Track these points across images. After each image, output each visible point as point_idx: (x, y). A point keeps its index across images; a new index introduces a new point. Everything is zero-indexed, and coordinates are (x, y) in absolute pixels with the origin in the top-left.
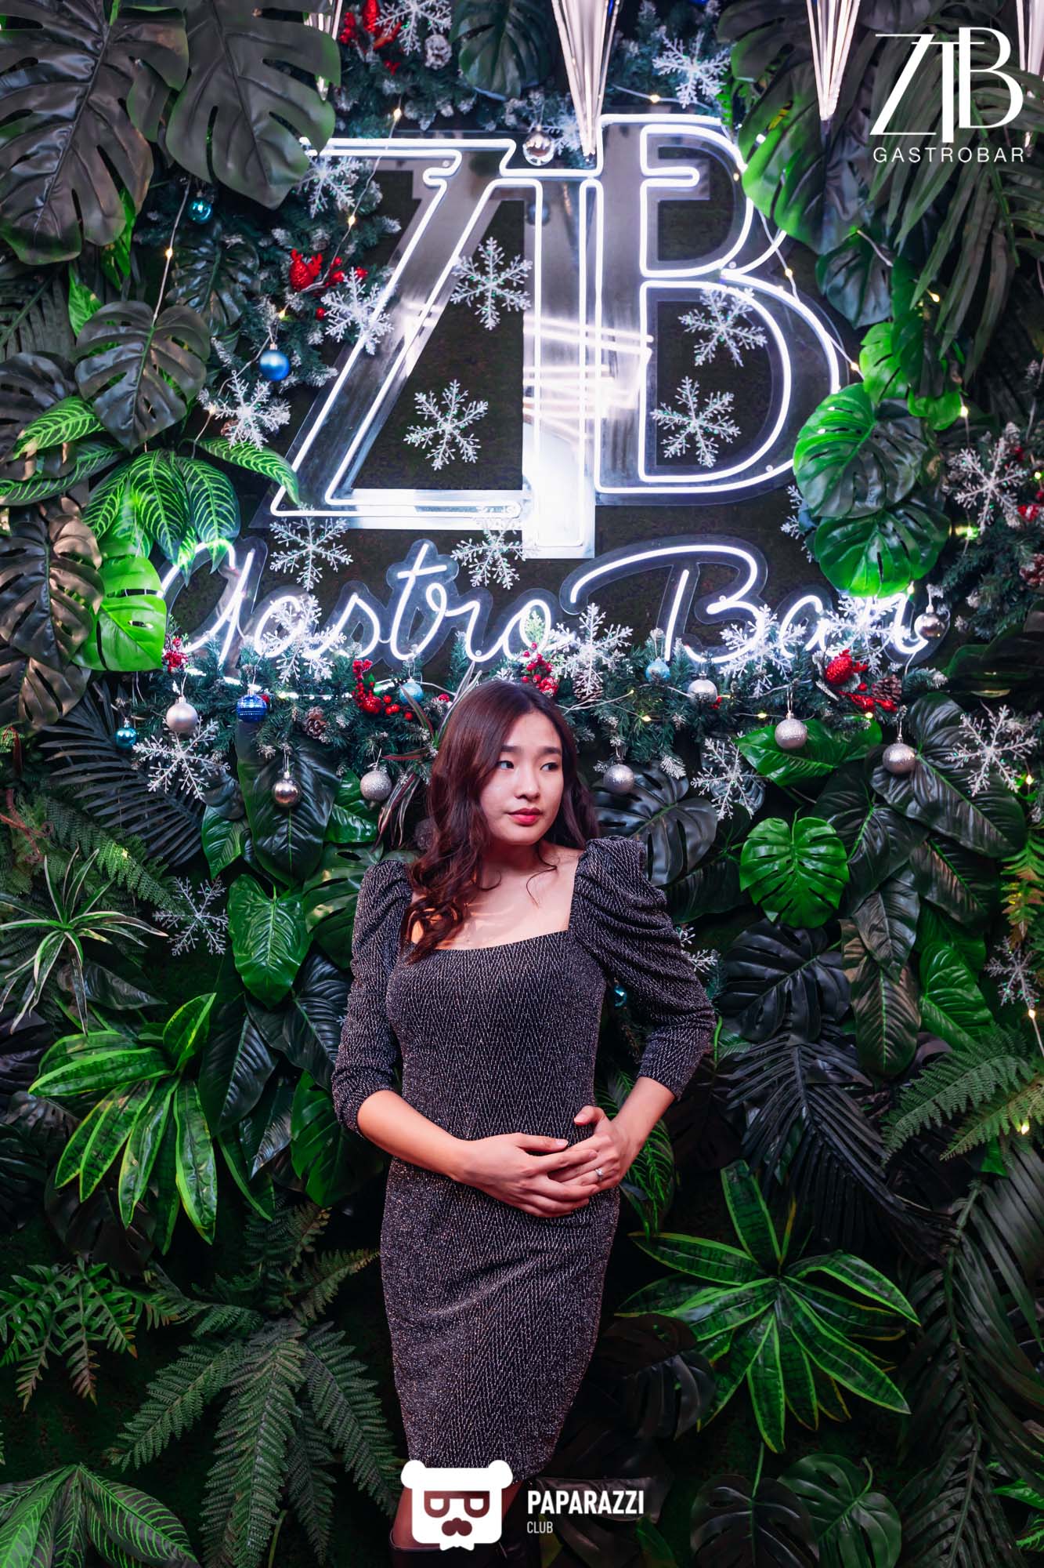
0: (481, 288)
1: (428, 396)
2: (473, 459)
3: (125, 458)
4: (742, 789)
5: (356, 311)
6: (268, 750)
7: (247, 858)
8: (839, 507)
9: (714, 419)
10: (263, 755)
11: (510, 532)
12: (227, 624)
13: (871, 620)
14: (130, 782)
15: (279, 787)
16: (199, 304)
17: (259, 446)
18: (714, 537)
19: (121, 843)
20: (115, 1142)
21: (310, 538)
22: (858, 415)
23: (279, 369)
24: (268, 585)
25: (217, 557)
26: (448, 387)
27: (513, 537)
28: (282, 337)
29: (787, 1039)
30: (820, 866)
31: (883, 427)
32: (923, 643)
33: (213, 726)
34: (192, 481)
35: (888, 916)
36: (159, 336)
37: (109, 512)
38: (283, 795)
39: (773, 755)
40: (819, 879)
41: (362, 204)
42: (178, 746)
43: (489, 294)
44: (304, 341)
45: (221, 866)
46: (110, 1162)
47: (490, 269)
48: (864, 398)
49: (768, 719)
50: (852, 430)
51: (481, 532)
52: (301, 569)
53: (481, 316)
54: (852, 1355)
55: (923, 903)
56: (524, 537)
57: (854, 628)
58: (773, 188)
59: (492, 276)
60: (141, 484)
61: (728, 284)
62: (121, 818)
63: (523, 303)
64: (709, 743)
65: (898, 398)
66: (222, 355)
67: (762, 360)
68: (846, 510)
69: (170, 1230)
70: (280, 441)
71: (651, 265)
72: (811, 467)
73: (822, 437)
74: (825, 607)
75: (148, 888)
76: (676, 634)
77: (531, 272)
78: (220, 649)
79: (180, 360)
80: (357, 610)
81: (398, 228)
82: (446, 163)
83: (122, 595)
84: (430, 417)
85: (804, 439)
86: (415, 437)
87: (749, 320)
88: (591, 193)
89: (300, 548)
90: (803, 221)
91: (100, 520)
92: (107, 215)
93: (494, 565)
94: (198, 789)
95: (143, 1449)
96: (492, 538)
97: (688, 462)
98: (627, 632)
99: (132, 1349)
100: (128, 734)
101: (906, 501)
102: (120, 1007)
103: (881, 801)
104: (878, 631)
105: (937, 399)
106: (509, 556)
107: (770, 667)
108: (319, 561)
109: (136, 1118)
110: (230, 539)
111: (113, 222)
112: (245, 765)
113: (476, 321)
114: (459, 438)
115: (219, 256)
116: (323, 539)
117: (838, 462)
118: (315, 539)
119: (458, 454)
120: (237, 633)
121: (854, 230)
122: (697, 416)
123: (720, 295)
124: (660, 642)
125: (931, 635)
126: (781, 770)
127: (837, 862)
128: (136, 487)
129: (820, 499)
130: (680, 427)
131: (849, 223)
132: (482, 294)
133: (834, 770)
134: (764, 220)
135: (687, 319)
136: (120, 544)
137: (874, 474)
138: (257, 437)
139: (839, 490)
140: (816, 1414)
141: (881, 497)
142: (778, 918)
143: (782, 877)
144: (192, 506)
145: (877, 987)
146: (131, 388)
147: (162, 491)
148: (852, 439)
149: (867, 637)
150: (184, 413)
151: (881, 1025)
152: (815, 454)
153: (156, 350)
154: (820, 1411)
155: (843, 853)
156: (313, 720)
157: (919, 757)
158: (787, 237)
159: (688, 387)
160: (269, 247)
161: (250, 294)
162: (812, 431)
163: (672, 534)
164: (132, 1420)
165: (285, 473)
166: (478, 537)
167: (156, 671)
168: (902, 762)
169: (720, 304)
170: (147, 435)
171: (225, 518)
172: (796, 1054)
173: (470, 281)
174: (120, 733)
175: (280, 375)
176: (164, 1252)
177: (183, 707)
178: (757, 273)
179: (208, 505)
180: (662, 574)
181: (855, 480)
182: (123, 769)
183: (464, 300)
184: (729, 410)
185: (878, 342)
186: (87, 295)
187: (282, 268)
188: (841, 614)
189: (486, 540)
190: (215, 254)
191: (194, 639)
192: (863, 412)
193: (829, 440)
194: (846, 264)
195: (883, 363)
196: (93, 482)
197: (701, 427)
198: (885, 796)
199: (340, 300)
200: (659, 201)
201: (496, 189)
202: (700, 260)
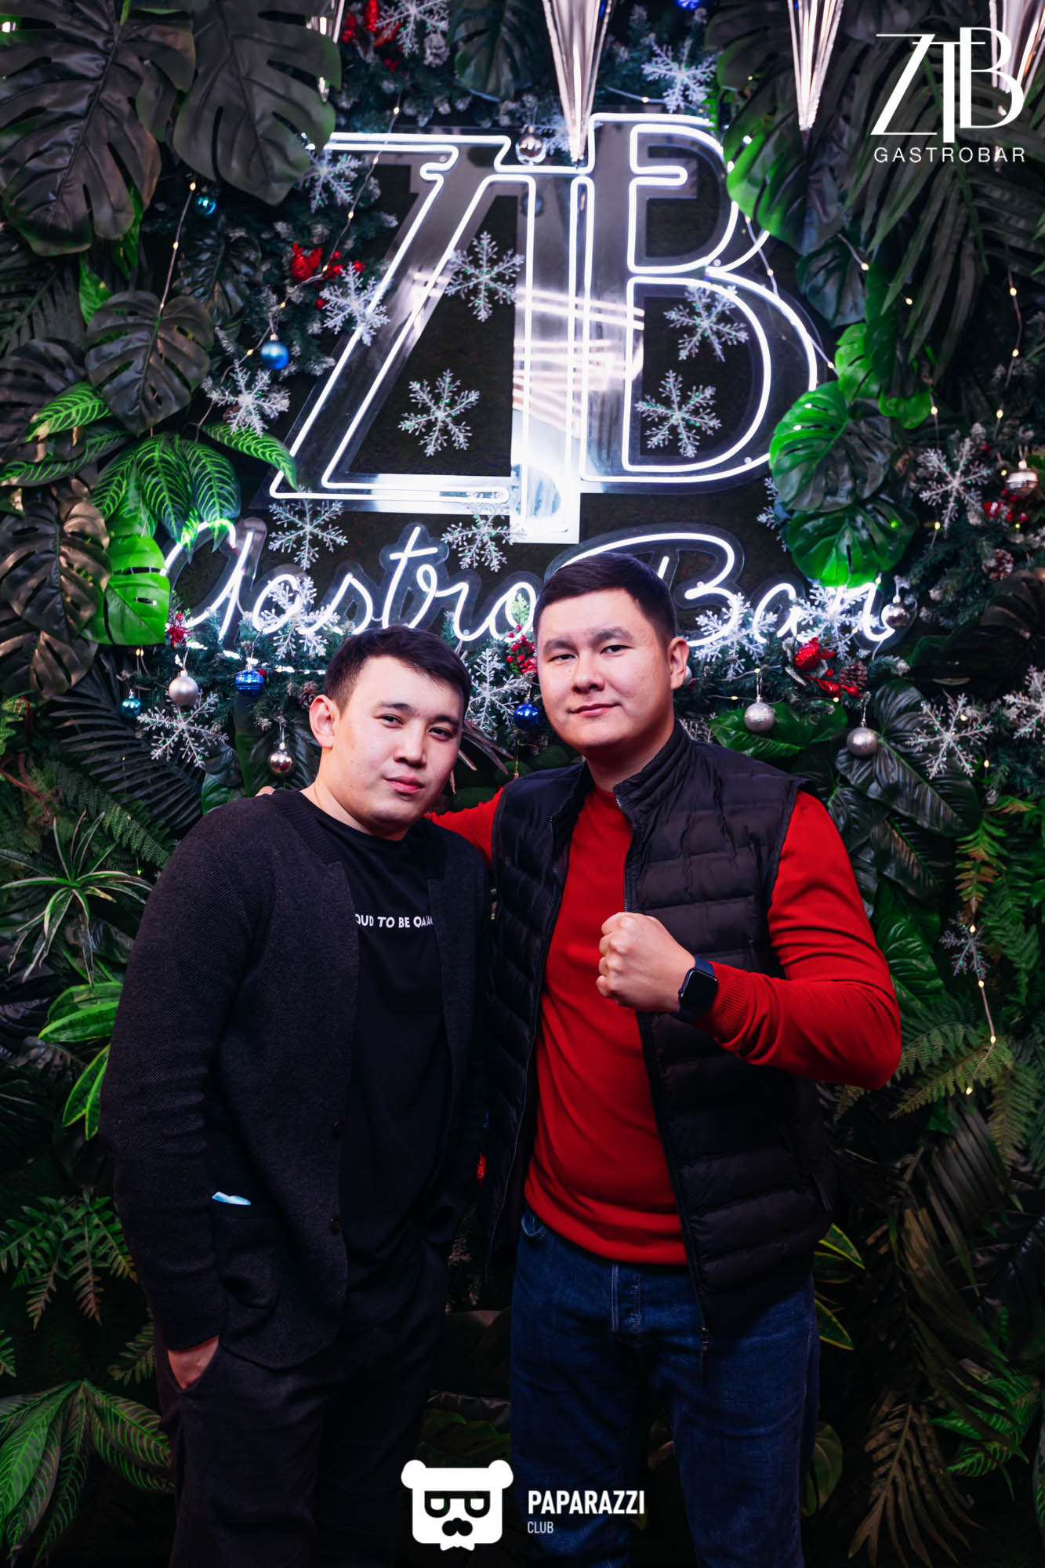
0: (475, 281)
1: (422, 385)
2: (464, 446)
3: (132, 442)
5: (354, 304)
6: (265, 722)
8: (812, 501)
9: (695, 412)
10: (260, 727)
11: (498, 517)
12: (227, 600)
13: (840, 609)
14: (135, 750)
15: (274, 758)
16: (203, 294)
17: (259, 432)
18: (693, 525)
19: (125, 807)
21: (308, 519)
22: (832, 412)
23: (278, 359)
24: (267, 563)
25: (219, 536)
26: (442, 376)
27: (502, 521)
28: (282, 329)
31: (856, 424)
32: (890, 632)
33: (213, 698)
34: (195, 464)
36: (165, 326)
37: (116, 493)
38: (277, 764)
39: (742, 736)
41: (361, 199)
42: (180, 717)
43: (482, 287)
44: (303, 330)
47: (483, 263)
48: (838, 396)
49: (739, 702)
50: (826, 427)
51: (470, 517)
52: (298, 549)
53: (474, 308)
55: (881, 878)
56: (511, 522)
57: (824, 616)
58: (756, 191)
59: (485, 269)
60: (147, 467)
61: (713, 281)
62: (125, 784)
63: (514, 296)
65: (871, 397)
66: (225, 343)
68: (817, 504)
70: (280, 427)
71: (639, 262)
72: (787, 462)
73: (798, 432)
74: (799, 594)
75: (150, 849)
77: (523, 266)
78: (220, 624)
79: (185, 349)
80: (351, 590)
81: (395, 223)
82: (442, 158)
83: (128, 572)
84: (424, 404)
85: (779, 436)
86: (409, 425)
87: (732, 316)
89: (298, 529)
90: (785, 222)
91: (108, 501)
92: (117, 210)
93: (482, 548)
94: (198, 757)
95: (144, 1366)
96: (481, 522)
97: (670, 453)
100: (133, 705)
101: (874, 496)
103: (845, 782)
104: (847, 620)
105: (908, 398)
106: (497, 539)
107: (742, 652)
108: (316, 541)
110: (231, 519)
111: (122, 217)
112: (242, 736)
113: (470, 313)
114: (451, 426)
115: (223, 247)
116: (320, 521)
117: (810, 459)
118: (312, 520)
119: (450, 441)
120: (236, 609)
121: (833, 232)
122: (680, 408)
125: (898, 624)
128: (142, 470)
129: (793, 493)
130: (663, 419)
131: (829, 227)
132: (476, 286)
133: (801, 752)
134: (748, 221)
135: (673, 315)
136: (127, 524)
137: (846, 469)
138: (257, 424)
139: (812, 485)
141: (852, 492)
144: (195, 489)
146: (138, 376)
147: (166, 474)
148: (826, 436)
149: (837, 625)
150: (189, 401)
152: (790, 450)
153: (161, 339)
156: (307, 694)
157: (882, 740)
158: (770, 238)
159: (671, 380)
160: (272, 238)
161: (253, 285)
162: (788, 426)
163: (653, 522)
164: (133, 1340)
165: (283, 459)
166: (468, 521)
167: (161, 645)
168: (865, 745)
170: (152, 421)
171: (226, 499)
173: (464, 274)
174: (125, 704)
175: (279, 365)
177: (184, 680)
179: (211, 488)
181: (826, 476)
182: (127, 738)
183: (458, 292)
184: (711, 403)
185: (853, 343)
186: (97, 284)
187: (284, 260)
188: (812, 602)
189: (475, 524)
190: (219, 246)
191: (195, 614)
192: (837, 409)
193: (805, 436)
194: (826, 265)
195: (857, 363)
196: (101, 463)
197: (683, 419)
198: (849, 777)
199: (339, 293)
200: (647, 198)
201: (491, 185)
202: (686, 257)
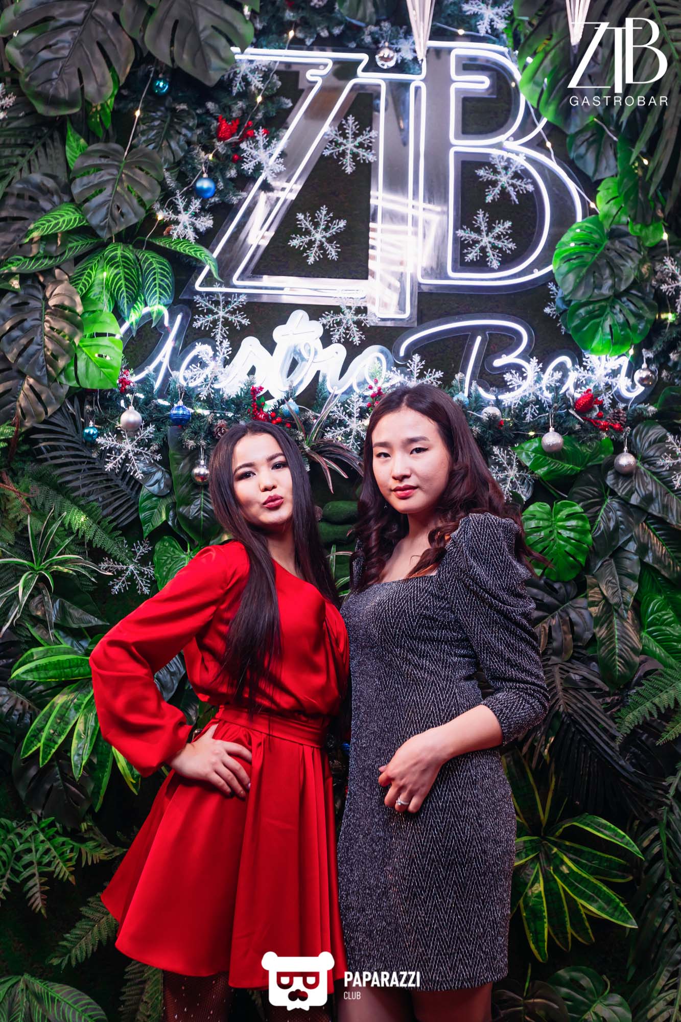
0: (343, 147)
1: (305, 216)
2: (335, 258)
3: (100, 246)
4: (518, 483)
5: (261, 155)
6: (191, 443)
7: (170, 523)
8: (584, 293)
9: (498, 237)
10: (186, 448)
11: (359, 307)
12: (161, 364)
13: (605, 373)
14: (91, 466)
15: (196, 471)
16: (154, 148)
17: (192, 240)
18: (497, 315)
19: (82, 508)
20: (67, 723)
21: (221, 307)
22: (596, 236)
23: (208, 190)
24: (190, 337)
25: (156, 318)
26: (319, 210)
27: (361, 311)
28: (211, 171)
29: (549, 659)
30: (572, 535)
31: (613, 244)
32: (640, 389)
33: (151, 428)
34: (145, 262)
35: (619, 574)
36: (127, 166)
37: (88, 281)
38: (199, 475)
39: (539, 458)
40: (571, 544)
41: (266, 89)
42: (128, 440)
43: (348, 152)
44: (223, 176)
45: (151, 528)
46: (63, 737)
47: (350, 136)
48: (599, 224)
49: (536, 436)
50: (591, 245)
51: (339, 306)
52: (214, 328)
53: (342, 165)
54: (595, 886)
55: (643, 564)
56: (369, 311)
57: (593, 377)
58: (539, 90)
59: (350, 140)
60: (112, 262)
61: (508, 151)
62: (84, 490)
63: (371, 158)
64: (496, 450)
65: (623, 224)
66: (168, 181)
67: (531, 201)
68: (588, 295)
69: (103, 792)
70: (206, 239)
71: (457, 137)
72: (565, 267)
73: (572, 248)
74: (574, 363)
75: (102, 540)
76: (472, 379)
77: (377, 138)
78: (155, 379)
79: (144, 182)
81: (291, 105)
82: (321, 67)
83: (92, 336)
84: (306, 229)
85: (560, 251)
86: (296, 242)
87: (521, 175)
88: (417, 89)
89: (214, 313)
90: (557, 112)
91: (80, 286)
92: (101, 86)
93: (348, 329)
94: (139, 472)
95: (78, 952)
96: (347, 311)
97: (481, 265)
98: (439, 374)
99: (72, 879)
100: (92, 431)
101: (628, 291)
102: (75, 626)
103: (613, 493)
104: (610, 381)
105: (647, 226)
106: (358, 323)
107: (538, 402)
108: (226, 322)
109: (83, 706)
110: (165, 305)
111: (104, 90)
112: (174, 454)
113: (340, 168)
114: (326, 244)
115: (168, 120)
116: (230, 308)
117: (582, 265)
118: (224, 308)
119: (325, 254)
120: (167, 370)
121: (592, 118)
122: (487, 235)
123: (503, 158)
124: (462, 382)
125: (646, 383)
126: (545, 469)
127: (583, 532)
128: (107, 264)
129: (571, 288)
130: (476, 242)
131: (589, 114)
132: (344, 151)
133: (581, 471)
134: (532, 110)
135: (481, 172)
136: (93, 302)
137: (607, 272)
138: (191, 235)
139: (584, 283)
140: (569, 936)
141: (613, 287)
142: (542, 574)
143: (547, 542)
144: (144, 280)
145: (611, 622)
146: (109, 198)
147: (125, 267)
148: (592, 251)
149: (602, 384)
150: (143, 216)
151: (614, 648)
152: (567, 259)
153: (126, 175)
154: (572, 935)
155: (588, 526)
156: (221, 428)
157: (639, 462)
158: (548, 122)
159: (481, 216)
160: (203, 114)
161: (189, 143)
162: (565, 244)
163: (470, 313)
164: (70, 933)
165: (209, 260)
166: (337, 310)
167: (112, 390)
168: (627, 465)
169: (503, 164)
170: (117, 229)
171: (164, 289)
172: (556, 669)
173: (336, 142)
174: (87, 431)
175: (208, 196)
176: (97, 809)
177: (131, 412)
178: (527, 145)
179: (154, 279)
180: (463, 338)
181: (594, 277)
182: (85, 457)
183: (332, 154)
184: (509, 232)
185: (608, 189)
186: (78, 140)
187: (212, 127)
188: (585, 367)
189: (343, 313)
190: (166, 117)
191: (137, 373)
192: (598, 233)
193: (577, 250)
194: (587, 140)
195: (612, 202)
196: (77, 260)
197: (490, 242)
198: (616, 490)
199: (252, 146)
200: (462, 96)
201: (355, 85)
202: (489, 135)
